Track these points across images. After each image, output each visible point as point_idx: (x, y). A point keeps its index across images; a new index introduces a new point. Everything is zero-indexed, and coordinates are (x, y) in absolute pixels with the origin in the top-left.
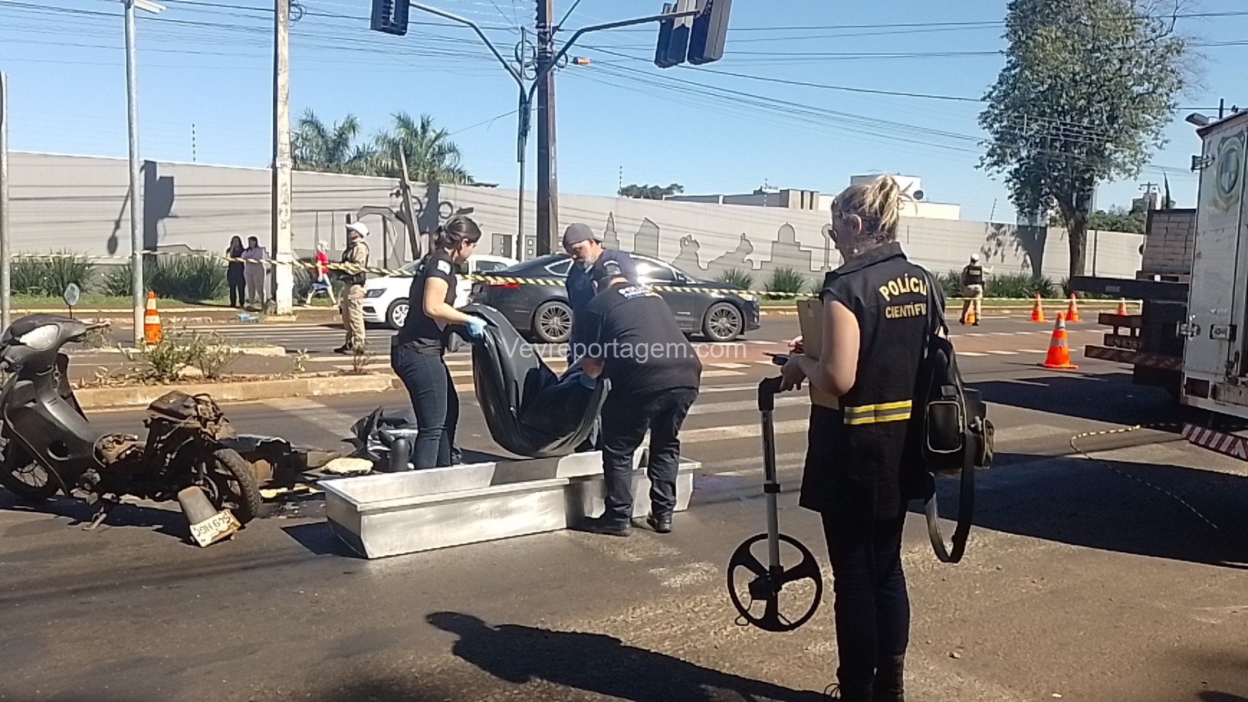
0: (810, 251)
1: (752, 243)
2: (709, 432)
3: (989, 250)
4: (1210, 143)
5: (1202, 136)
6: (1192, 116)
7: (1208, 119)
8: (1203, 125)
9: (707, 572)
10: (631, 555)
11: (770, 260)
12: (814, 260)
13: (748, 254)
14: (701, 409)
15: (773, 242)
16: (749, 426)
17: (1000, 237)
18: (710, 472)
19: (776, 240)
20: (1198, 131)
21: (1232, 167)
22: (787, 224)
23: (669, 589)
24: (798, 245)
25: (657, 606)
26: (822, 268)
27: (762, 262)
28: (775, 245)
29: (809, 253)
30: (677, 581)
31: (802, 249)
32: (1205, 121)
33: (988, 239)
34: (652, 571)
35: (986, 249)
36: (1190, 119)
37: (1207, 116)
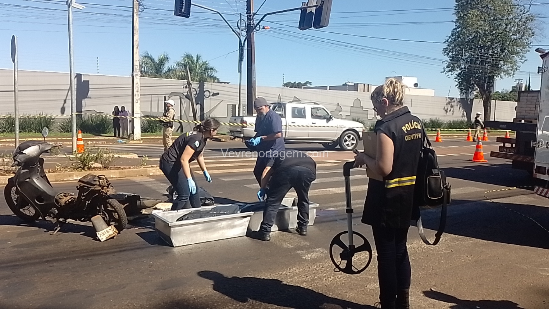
0: (368, 111)
1: (342, 107)
2: (323, 190)
3: (447, 109)
4: (546, 61)
5: (542, 58)
6: (538, 49)
7: (545, 50)
8: (543, 53)
9: (322, 252)
10: (288, 245)
11: (350, 114)
12: (370, 114)
13: (340, 112)
14: (319, 181)
15: (351, 107)
16: (340, 188)
17: (453, 104)
18: (324, 208)
19: (353, 105)
20: (541, 56)
22: (358, 99)
23: (305, 260)
24: (363, 107)
25: (300, 267)
26: (373, 118)
27: (346, 115)
28: (352, 108)
29: (367, 112)
30: (309, 257)
31: (364, 109)
32: (543, 51)
33: (447, 104)
34: (298, 252)
35: (446, 108)
36: (537, 50)
37: (544, 49)
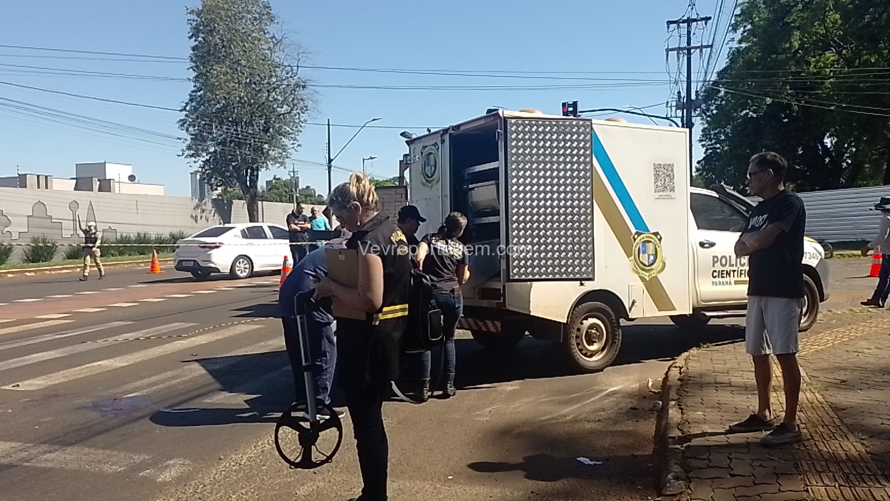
0: (61, 223)
1: (9, 217)
4: (415, 149)
5: (408, 145)
6: (404, 133)
8: (409, 138)
9: (183, 465)
10: (114, 467)
11: (27, 231)
12: (65, 229)
13: (6, 227)
15: (28, 216)
17: (204, 207)
19: (31, 214)
20: (407, 142)
21: (432, 163)
22: (39, 201)
24: (51, 217)
27: (19, 233)
28: (30, 218)
30: (166, 476)
31: (53, 221)
32: (410, 136)
33: (194, 209)
34: (141, 474)
35: (194, 215)
37: (411, 133)
